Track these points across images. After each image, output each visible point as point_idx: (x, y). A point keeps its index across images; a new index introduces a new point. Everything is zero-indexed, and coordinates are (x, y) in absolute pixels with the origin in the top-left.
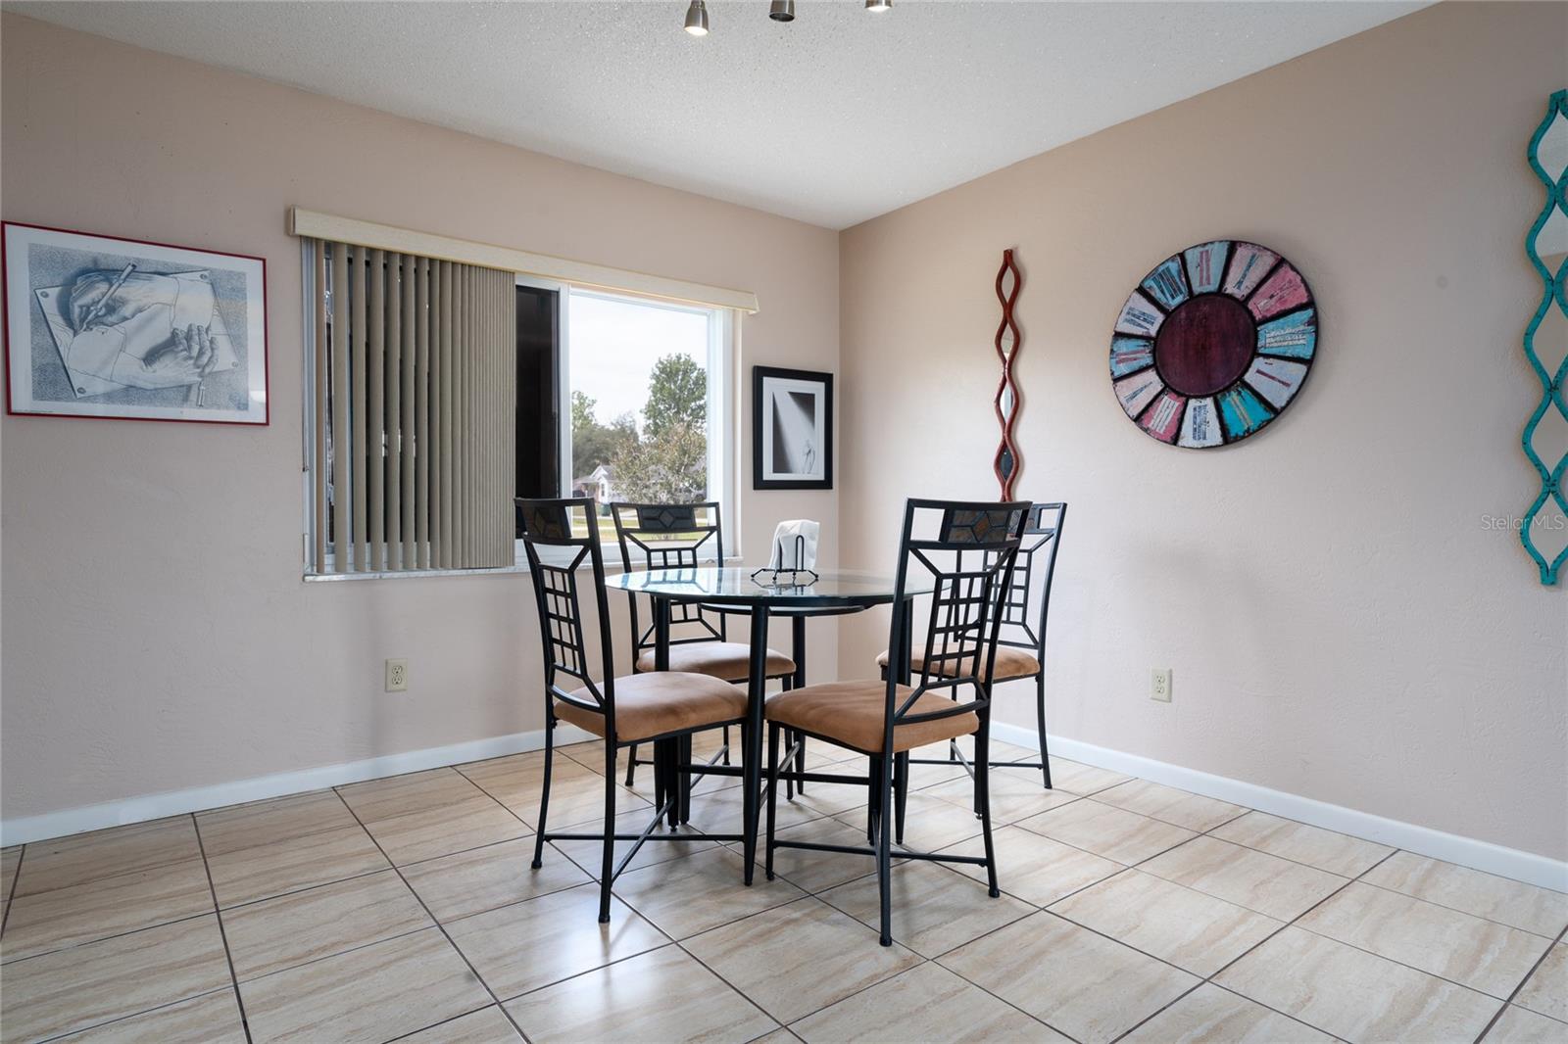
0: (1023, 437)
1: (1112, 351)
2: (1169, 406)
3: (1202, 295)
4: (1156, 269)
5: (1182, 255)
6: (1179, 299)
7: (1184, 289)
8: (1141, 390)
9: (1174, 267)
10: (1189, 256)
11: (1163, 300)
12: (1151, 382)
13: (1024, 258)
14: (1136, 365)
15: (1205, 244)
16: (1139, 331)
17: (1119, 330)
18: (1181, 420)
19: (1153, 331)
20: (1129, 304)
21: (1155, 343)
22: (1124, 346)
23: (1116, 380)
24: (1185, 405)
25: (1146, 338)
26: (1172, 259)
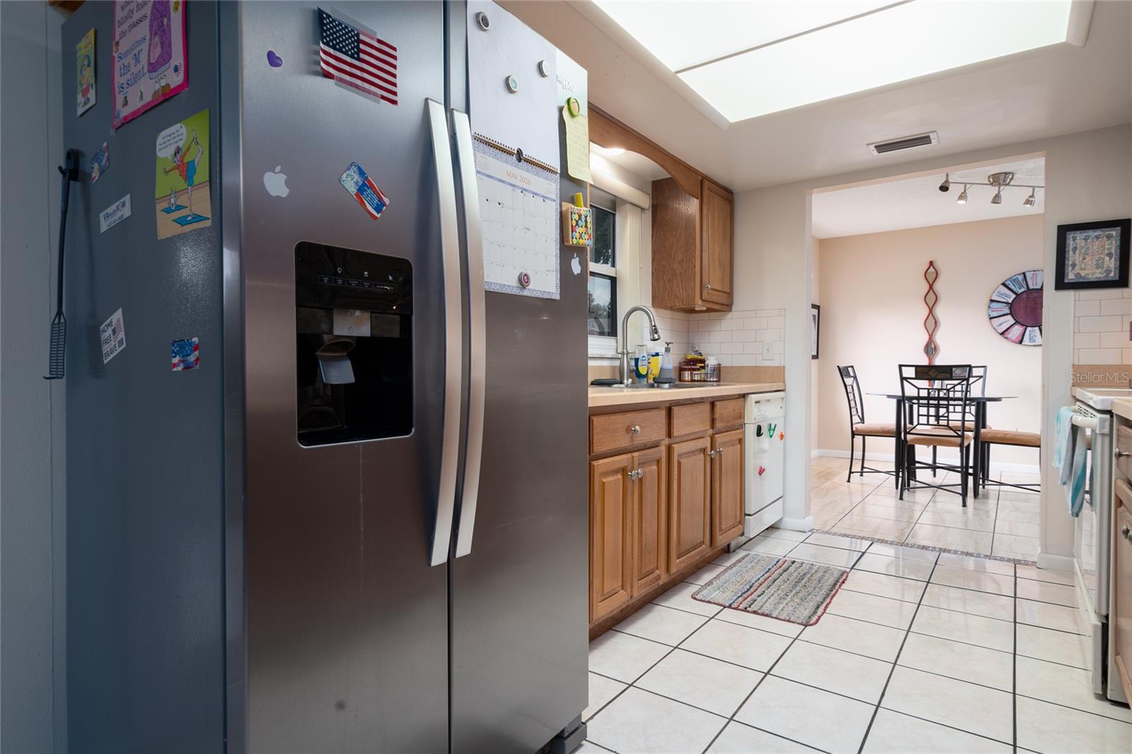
0: (939, 338)
1: (989, 307)
2: (1017, 330)
3: (1033, 289)
4: (1011, 278)
5: (1024, 274)
6: (1023, 290)
7: (1025, 286)
8: (1004, 323)
9: (1021, 278)
10: (1027, 274)
11: (1015, 290)
12: (1009, 320)
13: (938, 264)
14: (1002, 313)
15: (1035, 271)
16: (1003, 300)
17: (992, 298)
18: (1023, 335)
19: (1010, 301)
20: (998, 289)
21: (1011, 306)
22: (994, 305)
23: (991, 318)
24: (1026, 329)
25: (1007, 303)
26: (1019, 274)
